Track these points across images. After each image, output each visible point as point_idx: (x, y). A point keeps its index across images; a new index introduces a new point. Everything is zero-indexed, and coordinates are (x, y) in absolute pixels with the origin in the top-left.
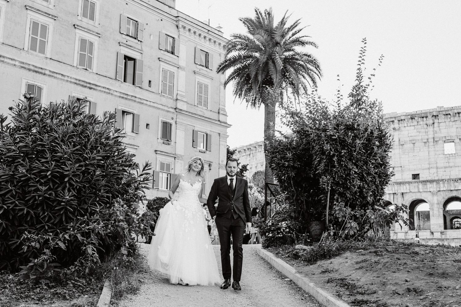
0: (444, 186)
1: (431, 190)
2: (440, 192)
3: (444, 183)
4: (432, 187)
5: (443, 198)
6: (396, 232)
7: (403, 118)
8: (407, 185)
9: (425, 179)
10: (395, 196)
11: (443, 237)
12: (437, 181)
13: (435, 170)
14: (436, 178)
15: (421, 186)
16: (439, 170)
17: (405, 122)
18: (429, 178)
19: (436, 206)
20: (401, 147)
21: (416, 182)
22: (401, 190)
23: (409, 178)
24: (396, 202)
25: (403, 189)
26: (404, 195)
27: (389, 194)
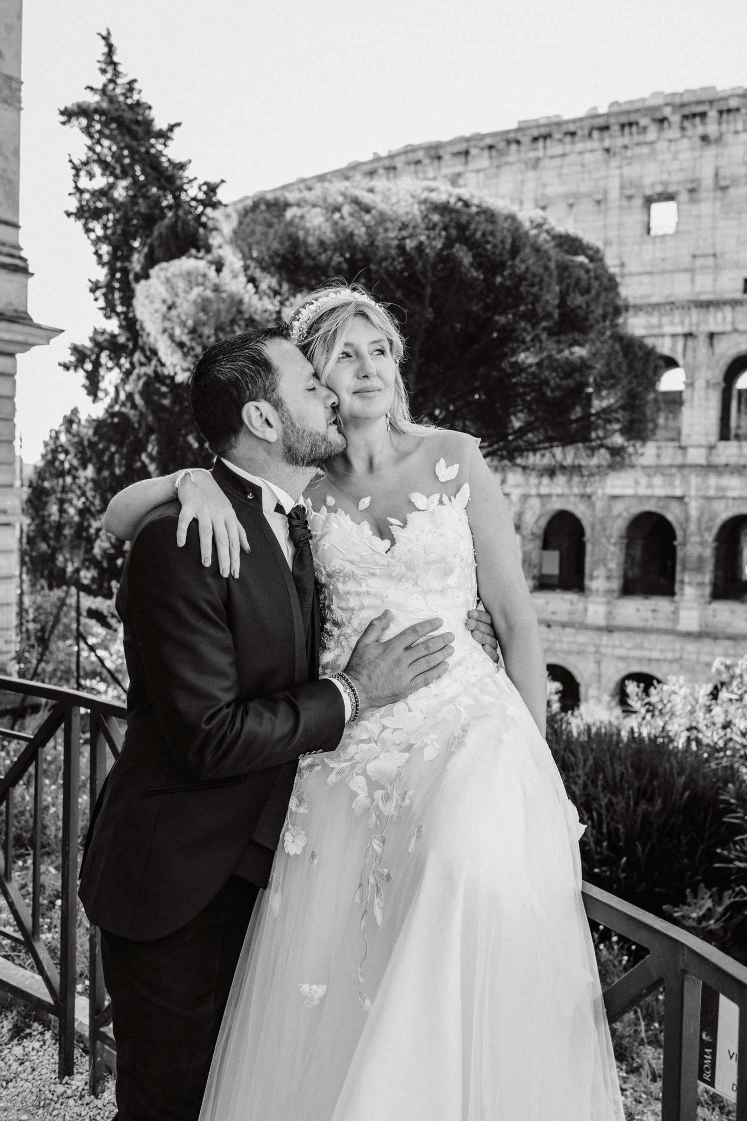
6: (683, 444)
7: (733, 103)
8: (728, 310)
10: (690, 343)
17: (738, 116)
20: (719, 194)
22: (707, 322)
23: (735, 288)
24: (689, 359)
25: (716, 321)
26: (716, 341)
27: (674, 336)
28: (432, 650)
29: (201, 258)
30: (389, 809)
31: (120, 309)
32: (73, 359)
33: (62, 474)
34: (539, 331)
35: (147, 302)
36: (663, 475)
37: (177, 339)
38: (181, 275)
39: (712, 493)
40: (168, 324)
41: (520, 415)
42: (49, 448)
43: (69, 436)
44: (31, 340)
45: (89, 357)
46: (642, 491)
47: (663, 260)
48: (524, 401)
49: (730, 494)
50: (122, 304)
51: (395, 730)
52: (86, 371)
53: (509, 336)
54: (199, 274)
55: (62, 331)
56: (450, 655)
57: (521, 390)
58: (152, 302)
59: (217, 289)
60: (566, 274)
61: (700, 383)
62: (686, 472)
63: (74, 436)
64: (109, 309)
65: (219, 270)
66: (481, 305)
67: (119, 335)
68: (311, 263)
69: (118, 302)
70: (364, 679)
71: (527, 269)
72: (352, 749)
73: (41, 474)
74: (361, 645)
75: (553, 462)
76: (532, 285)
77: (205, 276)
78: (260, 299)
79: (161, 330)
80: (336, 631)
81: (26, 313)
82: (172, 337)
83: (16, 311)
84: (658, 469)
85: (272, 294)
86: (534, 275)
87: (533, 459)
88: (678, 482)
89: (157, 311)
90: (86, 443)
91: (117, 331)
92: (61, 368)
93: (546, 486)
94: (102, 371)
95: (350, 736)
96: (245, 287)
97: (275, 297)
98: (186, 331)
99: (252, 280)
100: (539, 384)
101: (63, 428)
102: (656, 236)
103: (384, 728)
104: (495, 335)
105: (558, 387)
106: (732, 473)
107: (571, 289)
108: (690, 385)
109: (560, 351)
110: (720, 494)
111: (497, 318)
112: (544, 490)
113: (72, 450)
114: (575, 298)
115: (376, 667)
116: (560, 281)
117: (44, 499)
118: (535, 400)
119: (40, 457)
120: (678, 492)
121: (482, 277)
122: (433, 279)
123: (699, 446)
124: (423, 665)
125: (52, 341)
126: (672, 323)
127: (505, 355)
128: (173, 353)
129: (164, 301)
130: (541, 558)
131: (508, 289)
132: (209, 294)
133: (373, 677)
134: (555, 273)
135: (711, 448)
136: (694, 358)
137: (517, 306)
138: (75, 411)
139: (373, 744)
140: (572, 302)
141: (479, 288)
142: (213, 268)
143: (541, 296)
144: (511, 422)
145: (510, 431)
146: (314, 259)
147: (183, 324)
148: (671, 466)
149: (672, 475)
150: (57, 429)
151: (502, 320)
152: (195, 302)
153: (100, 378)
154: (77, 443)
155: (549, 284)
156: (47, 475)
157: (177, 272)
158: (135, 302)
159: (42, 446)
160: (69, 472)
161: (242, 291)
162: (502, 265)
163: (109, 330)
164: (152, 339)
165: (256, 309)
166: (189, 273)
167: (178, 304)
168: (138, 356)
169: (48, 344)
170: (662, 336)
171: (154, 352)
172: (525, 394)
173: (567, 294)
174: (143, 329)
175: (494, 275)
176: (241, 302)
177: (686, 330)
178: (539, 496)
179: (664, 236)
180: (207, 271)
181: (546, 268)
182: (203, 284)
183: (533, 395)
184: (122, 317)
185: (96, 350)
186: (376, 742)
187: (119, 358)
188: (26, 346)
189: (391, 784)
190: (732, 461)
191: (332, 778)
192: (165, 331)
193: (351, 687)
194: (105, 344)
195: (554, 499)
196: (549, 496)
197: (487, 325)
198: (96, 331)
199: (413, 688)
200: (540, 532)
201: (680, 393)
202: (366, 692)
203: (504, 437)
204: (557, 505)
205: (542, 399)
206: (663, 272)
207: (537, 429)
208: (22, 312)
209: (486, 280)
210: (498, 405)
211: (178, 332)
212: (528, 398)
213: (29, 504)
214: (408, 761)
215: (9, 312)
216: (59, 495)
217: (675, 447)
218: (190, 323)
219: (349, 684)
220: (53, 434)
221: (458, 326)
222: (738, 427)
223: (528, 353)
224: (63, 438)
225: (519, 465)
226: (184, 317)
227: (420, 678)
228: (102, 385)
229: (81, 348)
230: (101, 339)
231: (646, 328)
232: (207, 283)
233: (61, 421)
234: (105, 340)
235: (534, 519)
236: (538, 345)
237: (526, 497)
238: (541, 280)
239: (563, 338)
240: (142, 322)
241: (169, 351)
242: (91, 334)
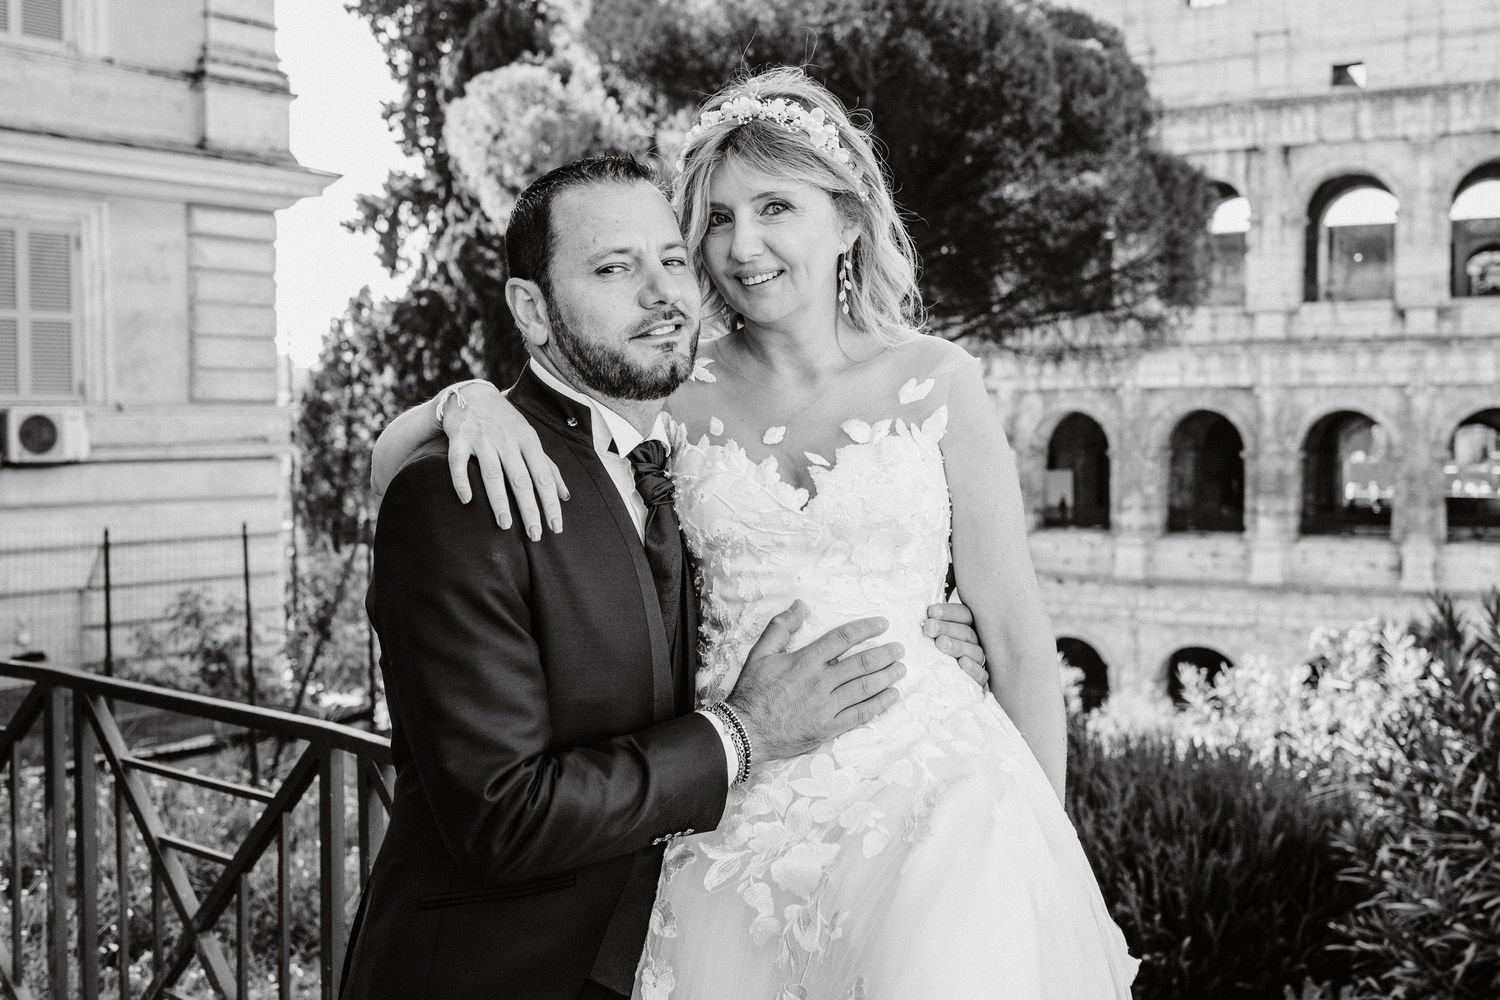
0: (1467, 113)
1: (1412, 130)
2: (1445, 141)
3: (1467, 98)
4: (1415, 119)
5: (1460, 164)
6: (1249, 309)
8: (1309, 111)
9: (1385, 84)
10: (1256, 160)
11: (1447, 328)
12: (1440, 93)
13: (1430, 45)
14: (1436, 80)
15: (1366, 113)
16: (1448, 43)
18: (1405, 81)
19: (1425, 198)
21: (1344, 98)
22: (1278, 131)
23: (1318, 79)
24: (1255, 184)
25: (1293, 128)
26: (1293, 156)
27: (1231, 152)
28: (872, 668)
29: (540, 65)
30: (810, 941)
31: (426, 141)
32: (360, 216)
33: (348, 381)
34: (1032, 150)
35: (463, 130)
36: (1221, 354)
37: (508, 183)
38: (510, 90)
39: (1295, 379)
40: (493, 161)
41: (1009, 275)
42: (330, 345)
43: (358, 327)
44: (295, 190)
45: (383, 212)
46: (1193, 380)
47: (1211, 42)
48: (1014, 255)
49: (1322, 380)
50: (429, 134)
51: (814, 800)
52: (380, 233)
53: (989, 162)
54: (536, 87)
55: (341, 176)
56: (900, 677)
57: (1009, 239)
58: (470, 130)
59: (562, 108)
60: (1069, 67)
61: (1272, 220)
62: (1255, 350)
63: (364, 326)
64: (410, 142)
65: (565, 81)
66: (947, 117)
67: (425, 179)
68: (698, 65)
69: (422, 132)
70: (757, 711)
71: (1012, 63)
72: (744, 831)
73: (319, 385)
74: (755, 657)
75: (1059, 342)
76: (1020, 85)
77: (545, 90)
78: (626, 120)
79: (484, 169)
80: (716, 637)
81: (288, 152)
82: (500, 180)
83: (273, 150)
84: (1214, 347)
85: (642, 113)
86: (1023, 71)
87: (1029, 338)
88: (1243, 364)
89: (477, 143)
90: (381, 336)
91: (421, 173)
92: (345, 229)
93: (1050, 376)
94: (401, 232)
95: (739, 810)
96: (604, 104)
97: (647, 116)
98: (520, 170)
99: (613, 93)
100: (1034, 229)
101: (349, 316)
102: (1200, 9)
103: (796, 796)
104: (968, 160)
105: (1064, 233)
106: (1323, 349)
107: (1077, 88)
108: (1257, 222)
109: (1065, 180)
110: (1307, 380)
111: (970, 134)
112: (1047, 383)
113: (363, 348)
114: (1084, 101)
115: (779, 693)
116: (1061, 76)
117: (325, 417)
118: (1029, 253)
119: (317, 359)
120: (1244, 380)
121: (945, 75)
122: (875, 82)
123: (1273, 312)
124: (856, 692)
125: (326, 191)
126: (1227, 133)
127: (984, 189)
128: (503, 202)
129: (488, 129)
130: (1045, 481)
131: (984, 91)
132: (552, 115)
133: (774, 708)
134: (1053, 65)
135: (1292, 313)
136: (1262, 183)
137: (999, 117)
138: (365, 291)
139: (779, 823)
140: (1079, 107)
141: (943, 93)
142: (557, 78)
143: (1034, 101)
144: (995, 285)
145: (995, 298)
146: (702, 59)
147: (516, 161)
148: (1232, 342)
149: (1234, 355)
150: (340, 316)
151: (977, 137)
152: (532, 129)
153: (399, 243)
154: (369, 336)
155: (1045, 83)
156: (328, 384)
157: (505, 86)
158: (446, 131)
159: (321, 341)
160: (359, 379)
161: (599, 110)
162: (976, 58)
163: (410, 173)
164: (471, 184)
165: (620, 135)
166: (522, 87)
167: (507, 131)
168: (453, 208)
169: (321, 194)
170: (1214, 152)
171: (475, 202)
172: (1015, 244)
173: (1072, 96)
174: (458, 169)
175: (964, 72)
176: (598, 126)
177: (1248, 142)
178: (1041, 392)
179: (1211, 8)
180: (547, 83)
181: (1040, 59)
182: (543, 102)
183: (1027, 245)
184: (429, 152)
185: (393, 202)
186: (783, 820)
187: (425, 211)
188: (290, 199)
189: (812, 894)
190: (1324, 332)
191: (712, 879)
192: (490, 171)
193: (736, 725)
194: (406, 193)
195: (1063, 395)
196: (1055, 391)
197: (957, 145)
198: (392, 175)
199: (839, 728)
200: (1043, 443)
201: (1242, 235)
202: (762, 733)
203: (986, 308)
204: (1067, 405)
205: (1040, 251)
206: (1212, 60)
207: (1034, 295)
208: (281, 152)
209: (951, 80)
210: (976, 261)
211: (508, 171)
212: (1020, 250)
213: (303, 426)
214: (838, 858)
215: (263, 150)
216: (345, 411)
217: (1238, 315)
218: (526, 159)
219: (732, 720)
220: (336, 325)
221: (914, 149)
222: (1331, 282)
223: (1016, 185)
224: (350, 330)
225: (1009, 349)
226: (516, 151)
227: (852, 713)
228: (402, 252)
229: (371, 201)
230: (399, 185)
231: (1190, 141)
232: (549, 101)
233: (345, 305)
234: (406, 187)
235: (1033, 426)
236: (1031, 172)
237: (1020, 394)
238: (1033, 78)
239: (1067, 160)
240: (456, 160)
241: (498, 200)
242: (385, 180)
